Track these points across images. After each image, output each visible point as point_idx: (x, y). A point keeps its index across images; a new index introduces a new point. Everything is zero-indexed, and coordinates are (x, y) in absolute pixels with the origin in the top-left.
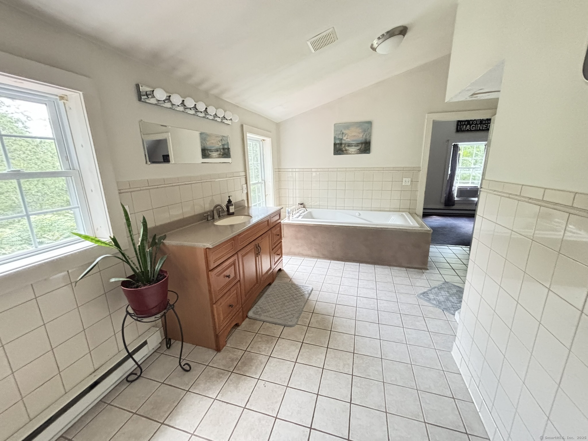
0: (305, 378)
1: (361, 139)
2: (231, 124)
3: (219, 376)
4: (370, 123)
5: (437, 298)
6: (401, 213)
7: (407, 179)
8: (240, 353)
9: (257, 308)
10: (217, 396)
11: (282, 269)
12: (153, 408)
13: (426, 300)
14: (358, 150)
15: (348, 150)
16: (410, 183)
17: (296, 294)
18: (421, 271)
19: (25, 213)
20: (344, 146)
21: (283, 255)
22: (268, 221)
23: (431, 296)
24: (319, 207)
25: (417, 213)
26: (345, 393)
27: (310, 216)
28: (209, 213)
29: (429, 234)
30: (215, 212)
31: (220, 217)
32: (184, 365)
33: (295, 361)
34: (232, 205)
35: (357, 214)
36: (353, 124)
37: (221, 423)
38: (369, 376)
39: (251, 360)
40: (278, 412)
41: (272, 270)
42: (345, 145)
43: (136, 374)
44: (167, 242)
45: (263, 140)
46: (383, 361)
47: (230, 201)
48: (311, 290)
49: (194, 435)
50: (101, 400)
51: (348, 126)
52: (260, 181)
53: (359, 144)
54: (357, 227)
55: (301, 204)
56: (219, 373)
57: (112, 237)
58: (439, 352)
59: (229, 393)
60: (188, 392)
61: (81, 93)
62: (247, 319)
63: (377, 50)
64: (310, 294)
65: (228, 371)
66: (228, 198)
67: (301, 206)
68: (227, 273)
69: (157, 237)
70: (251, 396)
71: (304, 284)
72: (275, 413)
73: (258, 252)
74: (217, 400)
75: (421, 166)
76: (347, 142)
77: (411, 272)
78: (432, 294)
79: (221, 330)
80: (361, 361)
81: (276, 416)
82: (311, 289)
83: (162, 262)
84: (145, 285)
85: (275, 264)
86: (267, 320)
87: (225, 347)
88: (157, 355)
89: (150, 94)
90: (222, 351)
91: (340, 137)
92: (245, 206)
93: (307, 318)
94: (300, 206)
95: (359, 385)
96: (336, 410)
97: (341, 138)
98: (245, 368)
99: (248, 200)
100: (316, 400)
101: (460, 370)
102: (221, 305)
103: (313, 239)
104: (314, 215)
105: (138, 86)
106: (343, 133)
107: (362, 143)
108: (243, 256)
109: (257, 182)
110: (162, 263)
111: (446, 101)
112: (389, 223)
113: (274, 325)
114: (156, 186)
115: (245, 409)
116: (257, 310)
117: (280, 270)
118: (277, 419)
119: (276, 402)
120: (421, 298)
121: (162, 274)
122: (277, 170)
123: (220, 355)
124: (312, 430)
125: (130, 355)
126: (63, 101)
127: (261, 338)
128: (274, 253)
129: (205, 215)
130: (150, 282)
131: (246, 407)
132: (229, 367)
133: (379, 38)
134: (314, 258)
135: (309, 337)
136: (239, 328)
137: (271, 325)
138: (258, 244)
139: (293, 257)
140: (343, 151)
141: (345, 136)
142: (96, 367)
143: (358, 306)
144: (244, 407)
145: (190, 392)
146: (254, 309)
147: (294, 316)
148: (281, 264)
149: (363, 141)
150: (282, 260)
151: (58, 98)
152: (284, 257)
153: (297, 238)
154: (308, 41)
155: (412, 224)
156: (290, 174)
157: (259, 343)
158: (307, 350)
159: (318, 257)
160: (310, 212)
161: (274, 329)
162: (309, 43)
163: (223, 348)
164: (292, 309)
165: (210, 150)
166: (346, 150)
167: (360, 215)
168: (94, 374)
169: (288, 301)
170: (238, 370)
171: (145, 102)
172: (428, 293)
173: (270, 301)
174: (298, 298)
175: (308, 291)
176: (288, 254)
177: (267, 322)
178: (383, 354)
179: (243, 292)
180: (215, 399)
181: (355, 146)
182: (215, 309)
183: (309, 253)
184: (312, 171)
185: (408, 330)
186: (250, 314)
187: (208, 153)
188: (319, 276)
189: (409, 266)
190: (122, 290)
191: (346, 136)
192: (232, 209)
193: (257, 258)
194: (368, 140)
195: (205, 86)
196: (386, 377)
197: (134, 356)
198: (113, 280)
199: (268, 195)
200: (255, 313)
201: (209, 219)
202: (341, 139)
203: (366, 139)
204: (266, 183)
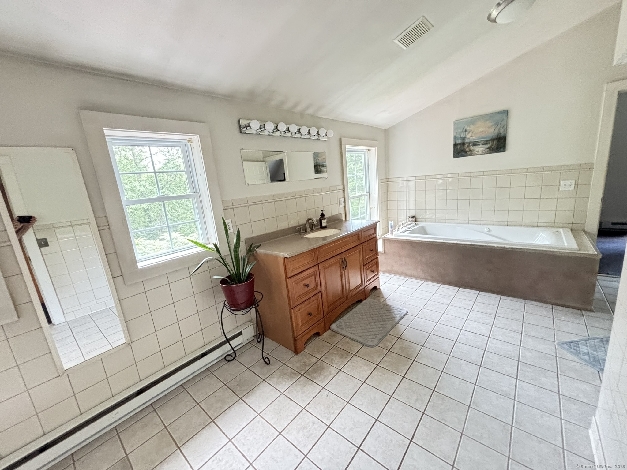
0: (368, 400)
1: (492, 134)
2: (327, 140)
3: (291, 375)
4: (506, 113)
5: (594, 352)
6: (555, 230)
7: (568, 182)
8: (314, 360)
9: (341, 322)
10: (284, 392)
11: (378, 287)
12: (237, 385)
13: (571, 352)
14: (487, 148)
15: (473, 150)
16: (572, 188)
17: (385, 316)
18: (579, 312)
19: (167, 225)
20: (468, 146)
21: (380, 272)
22: (358, 235)
23: (583, 349)
24: (435, 221)
25: (586, 229)
26: (409, 429)
27: (423, 231)
28: (301, 227)
29: (595, 259)
30: (308, 226)
31: (312, 230)
32: (265, 359)
33: (364, 381)
34: (325, 219)
35: (486, 230)
36: (479, 117)
37: (281, 414)
38: (445, 421)
39: (322, 369)
40: (332, 422)
41: (363, 287)
42: (470, 144)
43: (231, 356)
44: (259, 250)
45: (369, 150)
46: (470, 410)
47: (323, 215)
48: (404, 314)
49: (260, 415)
50: (207, 369)
51: (473, 121)
52: (365, 193)
53: (489, 141)
54: (477, 245)
55: (412, 217)
56: (292, 373)
57: (215, 244)
58: (565, 424)
59: (295, 392)
60: (264, 381)
61: (198, 135)
62: (329, 331)
63: (497, 21)
64: (402, 318)
65: (299, 373)
66: (321, 212)
67: (412, 219)
68: (306, 282)
69: (253, 246)
70: (312, 400)
71: (398, 307)
72: (329, 422)
73: (344, 265)
74: (284, 394)
75: (595, 163)
76: (472, 141)
77: (559, 311)
78: (587, 346)
79: (298, 334)
80: (440, 402)
81: (329, 425)
82: (405, 312)
83: (252, 266)
84: (236, 284)
85: (367, 281)
86: (348, 335)
87: (303, 352)
88: (250, 345)
89: (248, 126)
90: (300, 354)
91: (462, 135)
92: (342, 220)
93: (391, 342)
94: (410, 219)
95: (428, 426)
96: (391, 441)
97: (464, 136)
98: (315, 375)
99: (345, 213)
100: (373, 425)
101: (595, 456)
102: (300, 311)
103: (419, 258)
104: (428, 229)
105: (239, 121)
106: (466, 130)
107: (493, 140)
108: (325, 268)
109: (360, 194)
110: (251, 268)
111: (614, 64)
112: (534, 243)
113: (353, 341)
114: (254, 203)
115: (304, 410)
116: (341, 324)
117: (375, 288)
118: (329, 428)
119: (333, 413)
120: (563, 348)
121: (250, 275)
122: (385, 180)
123: (297, 357)
124: (359, 450)
125: (228, 341)
126: (189, 143)
127: (337, 351)
128: (367, 269)
129: (297, 228)
130: (240, 281)
131: (305, 408)
132: (302, 370)
133: (499, 4)
134: (420, 279)
135: (386, 361)
136: (320, 337)
137: (350, 341)
138: (345, 258)
139: (395, 277)
140: (466, 152)
141: (468, 134)
142: (206, 342)
143: (459, 340)
144: (304, 407)
145: (265, 381)
146: (338, 322)
147: (376, 337)
148: (377, 282)
149: (494, 137)
150: (379, 277)
151: (187, 141)
152: (381, 275)
153: (400, 256)
154: (394, 40)
155: (566, 245)
156: (400, 184)
157: (334, 355)
158: (380, 374)
159: (426, 279)
160: (423, 227)
161: (353, 346)
162: (396, 41)
163: (301, 351)
164: (376, 329)
165: (322, 165)
166: (470, 151)
167: (490, 230)
168: (204, 347)
169: (374, 321)
170: (309, 375)
171: (245, 133)
172: (579, 343)
173: (355, 318)
174: (386, 320)
175: (400, 314)
176: (387, 272)
177: (347, 337)
178: (473, 403)
179: (325, 304)
180: (282, 393)
181: (483, 144)
182: (293, 313)
183: (414, 273)
184: (437, 177)
185: (523, 384)
186: (333, 326)
187: (320, 169)
188: (420, 300)
189: (557, 302)
190: (220, 286)
191: (470, 134)
192: (324, 223)
193: (343, 272)
194: (502, 135)
195: (299, 108)
196: (467, 429)
197: (230, 342)
198: (215, 277)
199: (372, 207)
200: (339, 327)
201: (301, 231)
202: (464, 138)
203: (499, 134)
204: (371, 196)
